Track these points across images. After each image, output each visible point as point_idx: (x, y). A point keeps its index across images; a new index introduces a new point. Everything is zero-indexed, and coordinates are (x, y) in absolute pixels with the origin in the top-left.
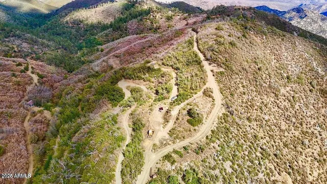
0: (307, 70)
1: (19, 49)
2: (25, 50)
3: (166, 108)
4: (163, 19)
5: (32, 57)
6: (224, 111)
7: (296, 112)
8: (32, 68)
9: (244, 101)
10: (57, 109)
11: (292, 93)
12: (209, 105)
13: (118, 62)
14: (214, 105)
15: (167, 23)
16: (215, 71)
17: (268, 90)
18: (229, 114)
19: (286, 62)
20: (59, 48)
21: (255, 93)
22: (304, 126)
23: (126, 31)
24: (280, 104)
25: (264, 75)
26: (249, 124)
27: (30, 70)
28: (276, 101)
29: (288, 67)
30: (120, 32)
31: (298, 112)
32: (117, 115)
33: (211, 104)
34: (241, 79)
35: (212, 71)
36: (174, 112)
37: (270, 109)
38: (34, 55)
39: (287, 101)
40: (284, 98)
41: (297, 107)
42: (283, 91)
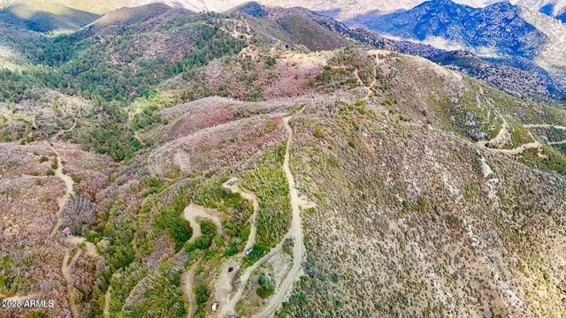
0: (433, 189)
1: (39, 122)
2: (48, 124)
3: (237, 268)
4: (262, 63)
5: (60, 136)
6: (302, 273)
7: (405, 255)
8: (62, 162)
9: (334, 250)
10: (104, 243)
11: (406, 226)
12: (286, 267)
13: (187, 159)
14: (292, 265)
15: (267, 70)
16: (303, 207)
17: (372, 228)
18: (308, 276)
19: (406, 180)
20: (99, 111)
21: (352, 235)
22: (413, 274)
23: (204, 80)
24: (385, 246)
25: (370, 206)
26: (334, 285)
27: (60, 167)
28: (381, 242)
29: (406, 187)
30: (195, 83)
31: (407, 255)
32: (180, 272)
33: (288, 264)
34: (336, 216)
35: (300, 208)
36: (244, 278)
37: (369, 256)
38: (63, 131)
39: (396, 240)
40: (392, 236)
41: (408, 248)
42: (393, 225)
